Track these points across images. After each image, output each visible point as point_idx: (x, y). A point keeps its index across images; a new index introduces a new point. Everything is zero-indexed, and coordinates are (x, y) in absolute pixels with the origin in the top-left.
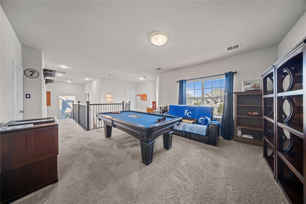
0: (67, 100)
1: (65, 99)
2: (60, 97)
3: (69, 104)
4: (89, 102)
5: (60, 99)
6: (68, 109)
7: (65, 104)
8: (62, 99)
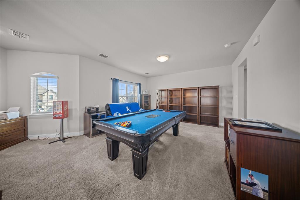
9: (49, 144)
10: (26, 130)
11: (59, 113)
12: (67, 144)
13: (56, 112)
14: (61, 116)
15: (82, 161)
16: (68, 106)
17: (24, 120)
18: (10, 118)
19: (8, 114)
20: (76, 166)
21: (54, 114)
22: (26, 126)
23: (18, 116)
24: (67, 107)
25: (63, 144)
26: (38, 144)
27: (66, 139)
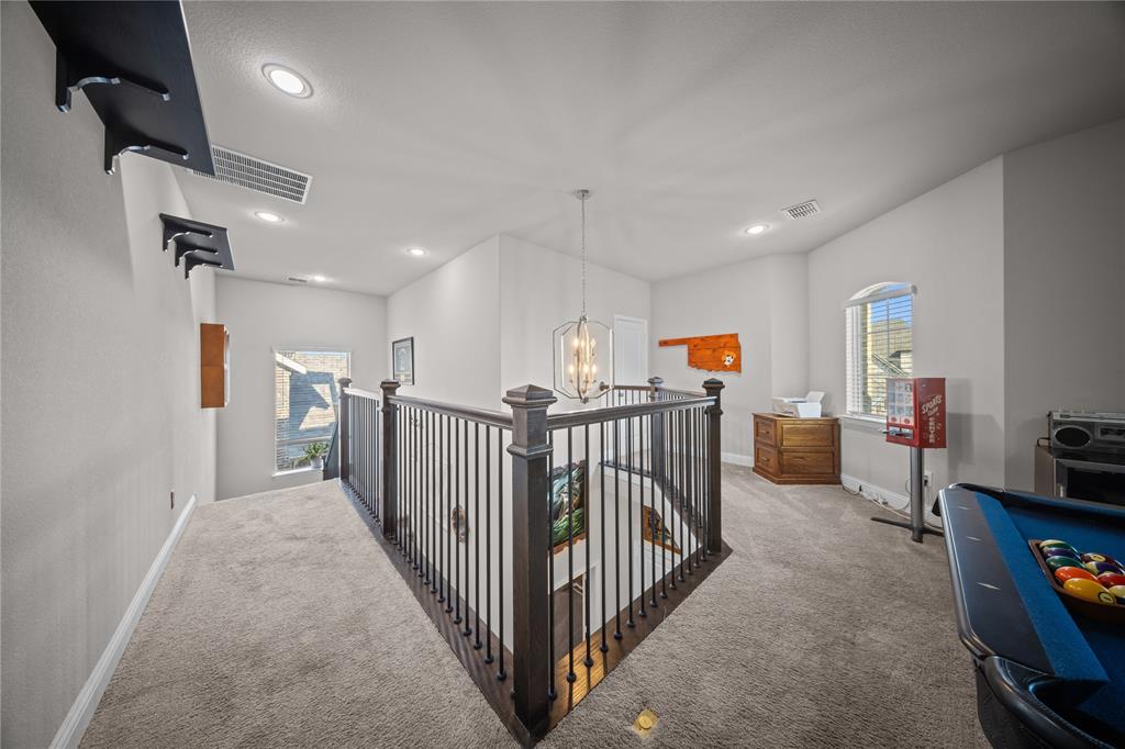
0: (308, 373)
1: (303, 370)
2: (279, 358)
3: (318, 388)
4: (549, 398)
5: (280, 365)
6: (313, 410)
7: (302, 393)
8: (287, 369)
9: (873, 519)
10: (836, 453)
11: (903, 423)
12: (921, 553)
13: (894, 419)
14: (907, 435)
15: (906, 643)
16: (943, 399)
17: (832, 429)
18: (803, 415)
19: (800, 406)
20: (872, 635)
21: (888, 425)
22: (836, 443)
23: (818, 415)
24: (942, 406)
25: (909, 546)
26: (849, 506)
27: (934, 536)
